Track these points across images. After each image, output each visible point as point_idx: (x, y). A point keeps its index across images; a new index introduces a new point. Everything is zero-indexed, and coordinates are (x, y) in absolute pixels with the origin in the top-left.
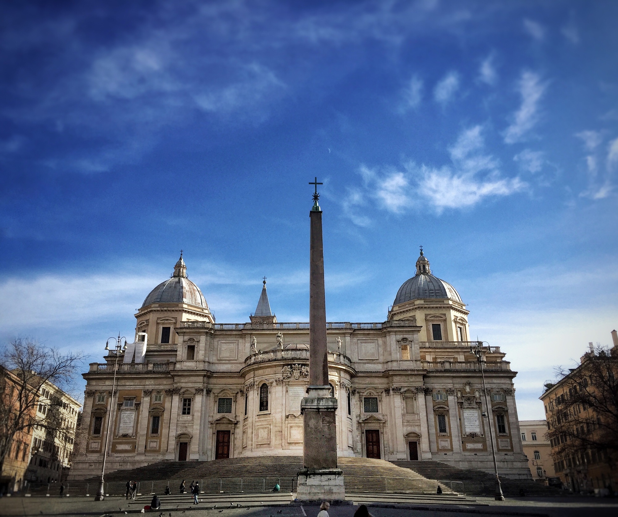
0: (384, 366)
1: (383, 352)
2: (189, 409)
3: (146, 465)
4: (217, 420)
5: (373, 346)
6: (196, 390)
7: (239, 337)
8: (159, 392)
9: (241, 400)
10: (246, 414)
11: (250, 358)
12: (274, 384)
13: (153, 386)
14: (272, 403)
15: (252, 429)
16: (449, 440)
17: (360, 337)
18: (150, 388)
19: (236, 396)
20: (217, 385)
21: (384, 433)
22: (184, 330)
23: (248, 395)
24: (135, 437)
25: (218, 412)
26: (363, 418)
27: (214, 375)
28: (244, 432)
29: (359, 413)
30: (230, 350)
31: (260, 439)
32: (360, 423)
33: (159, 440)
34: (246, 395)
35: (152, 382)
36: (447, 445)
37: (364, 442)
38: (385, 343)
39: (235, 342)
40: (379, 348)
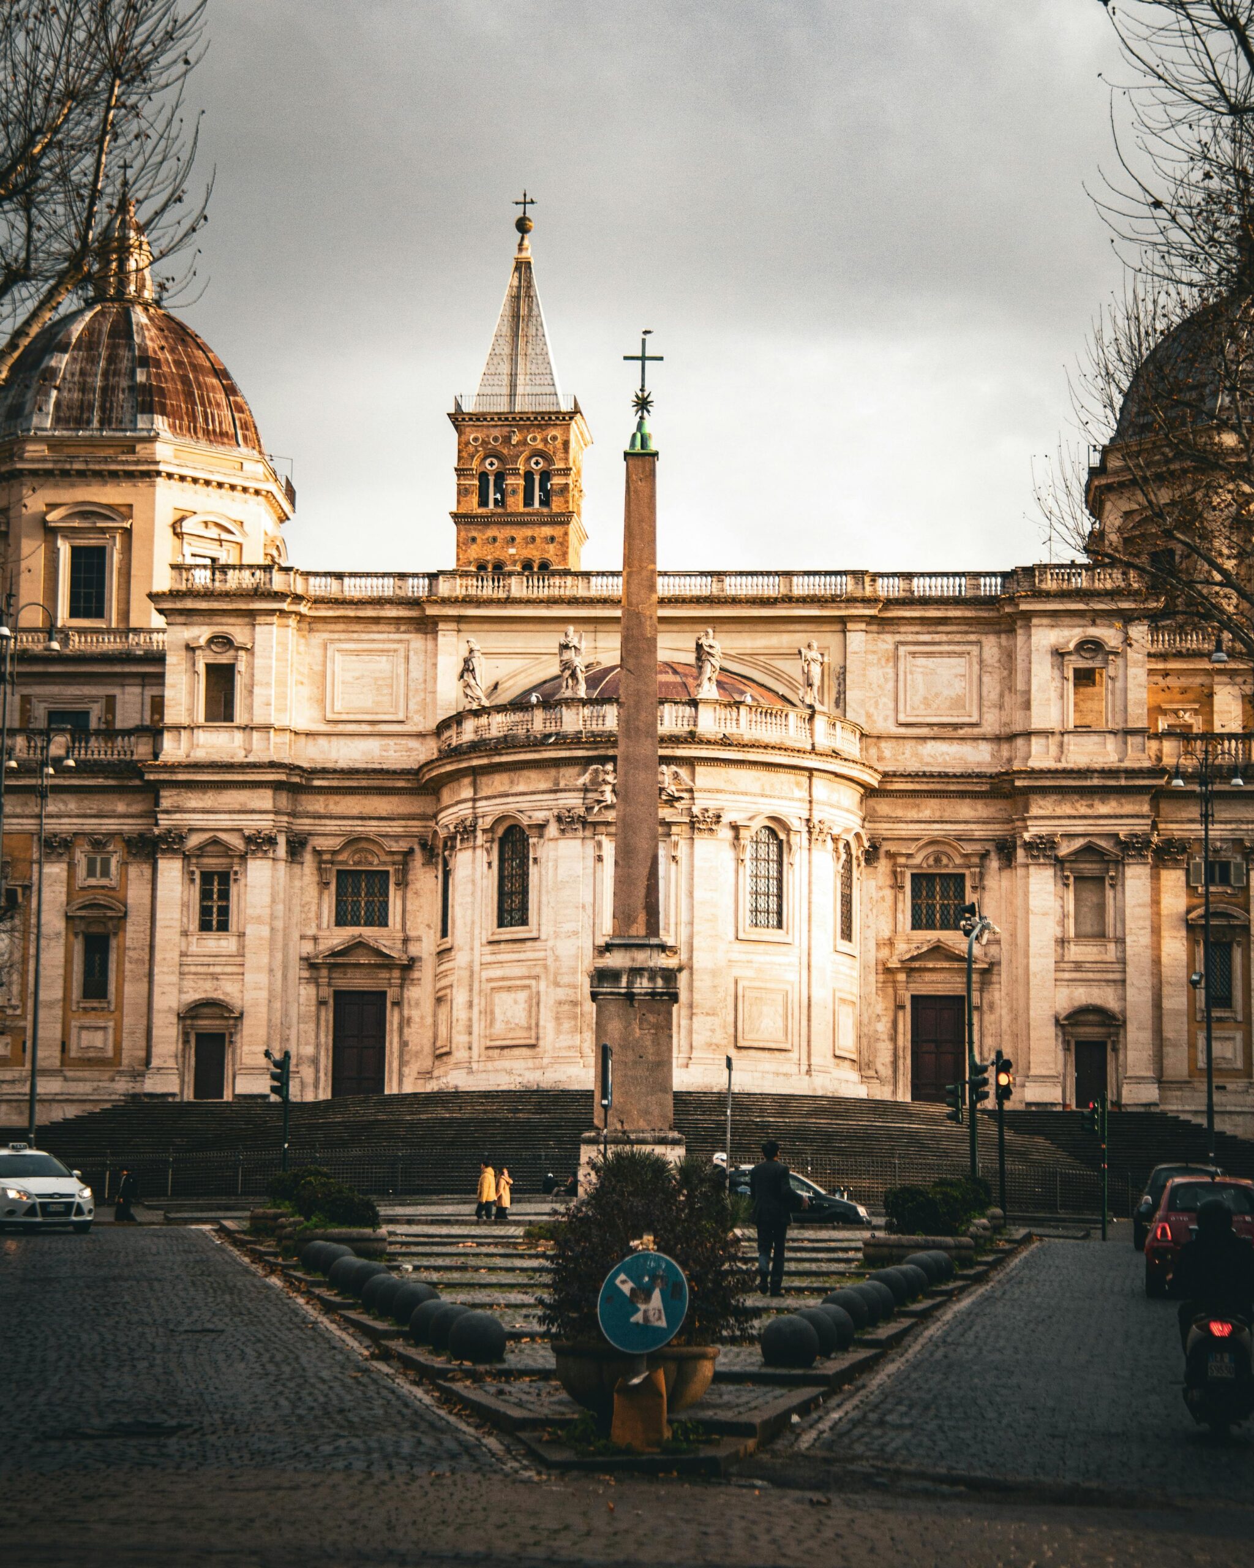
0: (999, 751)
1: (1002, 695)
2: (224, 911)
3: (71, 1112)
4: (334, 954)
5: (961, 671)
6: (249, 840)
7: (412, 628)
8: (98, 843)
9: (425, 880)
10: (444, 933)
11: (459, 723)
12: (552, 830)
13: (75, 821)
14: (544, 899)
15: (471, 990)
16: (1239, 1036)
17: (908, 634)
18: (65, 826)
19: (405, 864)
20: (327, 822)
21: (985, 1007)
22: (189, 604)
23: (450, 866)
24: (18, 1012)
25: (338, 923)
26: (903, 949)
27: (317, 783)
28: (439, 1000)
29: (887, 933)
30: (376, 679)
31: (499, 1027)
32: (888, 971)
33: (111, 1024)
34: (446, 863)
35: (72, 804)
36: (1229, 1055)
37: (905, 1039)
38: (1009, 656)
39: (395, 651)
40: (986, 679)
